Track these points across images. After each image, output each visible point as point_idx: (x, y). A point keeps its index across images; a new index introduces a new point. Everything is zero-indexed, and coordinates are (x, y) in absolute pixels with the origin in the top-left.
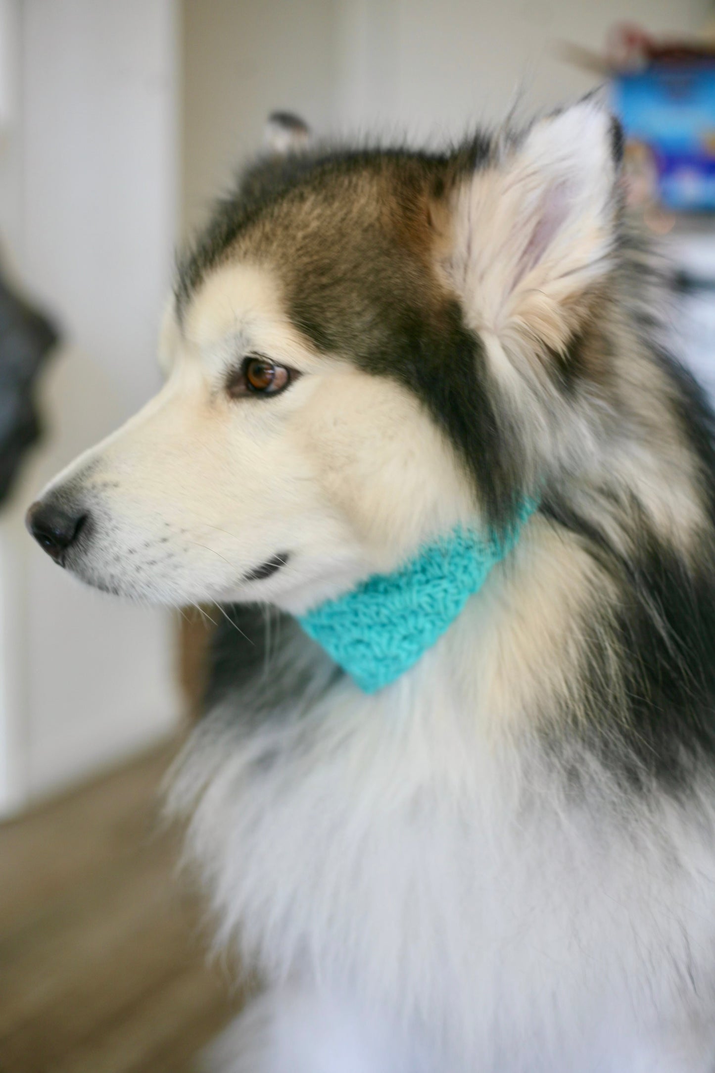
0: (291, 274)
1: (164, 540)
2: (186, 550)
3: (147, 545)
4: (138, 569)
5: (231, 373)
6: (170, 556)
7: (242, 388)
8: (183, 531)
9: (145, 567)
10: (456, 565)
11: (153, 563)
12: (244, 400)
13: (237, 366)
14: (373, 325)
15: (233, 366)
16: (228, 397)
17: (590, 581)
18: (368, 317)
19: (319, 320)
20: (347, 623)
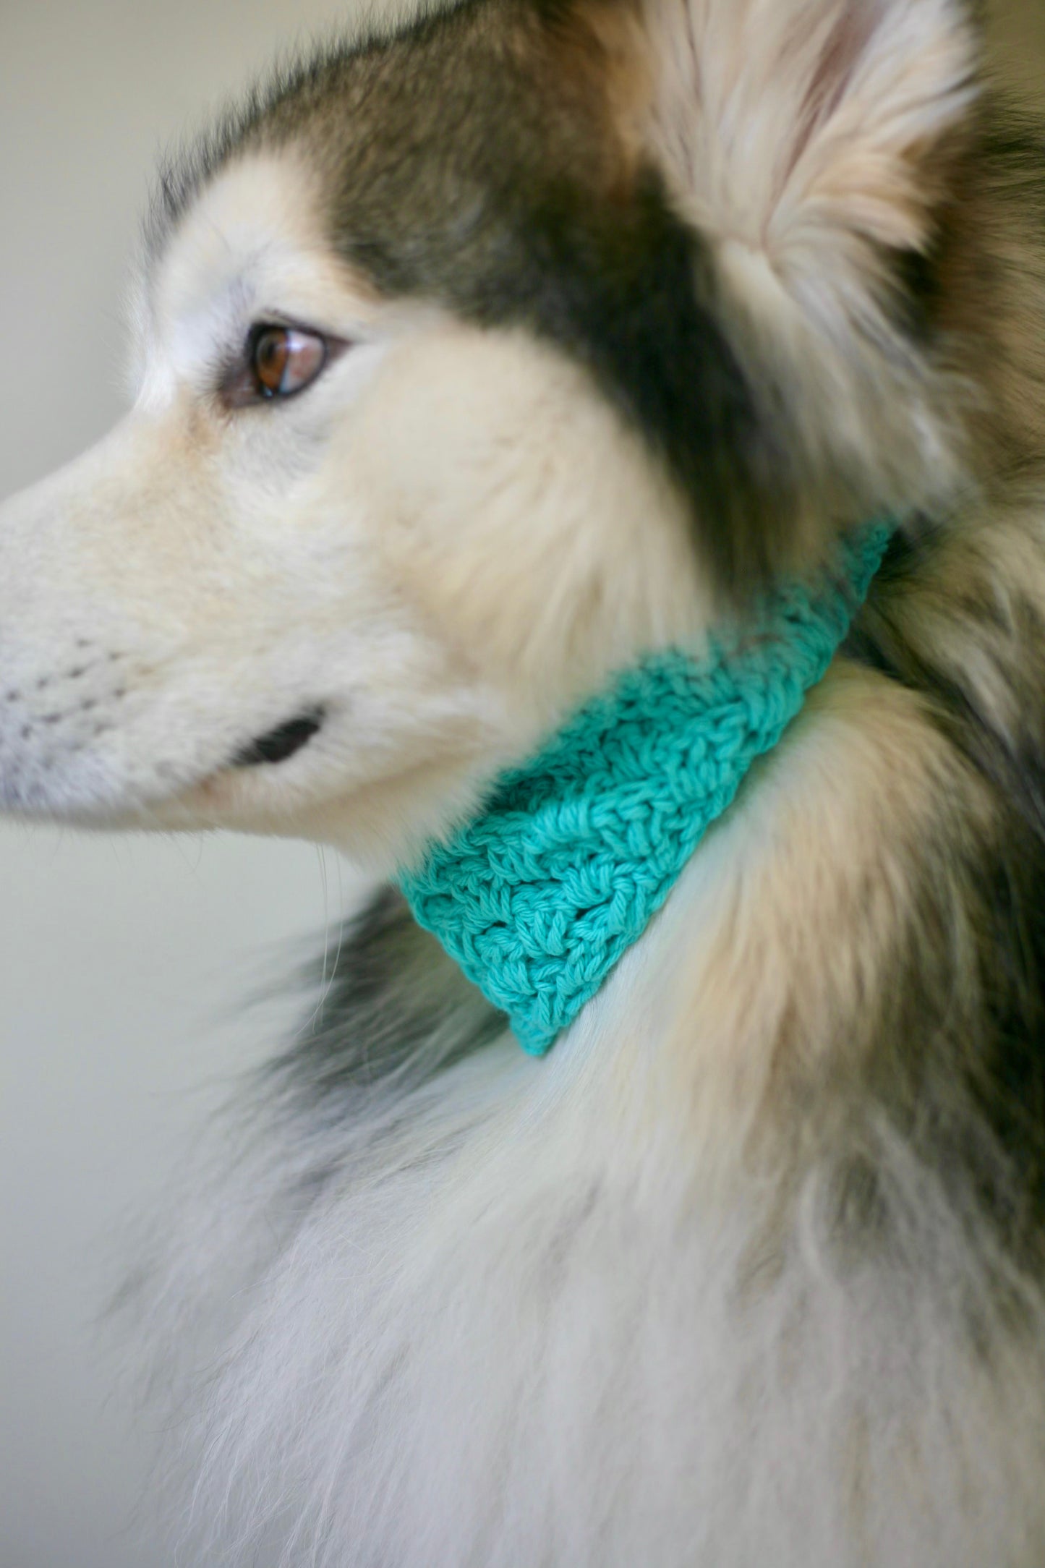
0: (333, 158)
1: (76, 673)
2: (120, 693)
3: (42, 683)
4: (26, 732)
5: (226, 362)
6: (88, 704)
7: (246, 388)
8: (114, 656)
9: (38, 726)
10: (666, 749)
11: (53, 719)
12: (248, 411)
13: (238, 346)
14: (481, 226)
15: (228, 347)
16: (219, 407)
17: (935, 778)
18: (472, 210)
19: (384, 233)
20: (471, 883)
